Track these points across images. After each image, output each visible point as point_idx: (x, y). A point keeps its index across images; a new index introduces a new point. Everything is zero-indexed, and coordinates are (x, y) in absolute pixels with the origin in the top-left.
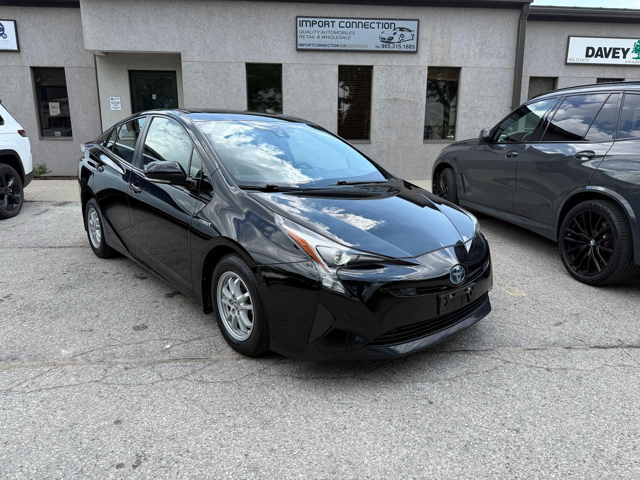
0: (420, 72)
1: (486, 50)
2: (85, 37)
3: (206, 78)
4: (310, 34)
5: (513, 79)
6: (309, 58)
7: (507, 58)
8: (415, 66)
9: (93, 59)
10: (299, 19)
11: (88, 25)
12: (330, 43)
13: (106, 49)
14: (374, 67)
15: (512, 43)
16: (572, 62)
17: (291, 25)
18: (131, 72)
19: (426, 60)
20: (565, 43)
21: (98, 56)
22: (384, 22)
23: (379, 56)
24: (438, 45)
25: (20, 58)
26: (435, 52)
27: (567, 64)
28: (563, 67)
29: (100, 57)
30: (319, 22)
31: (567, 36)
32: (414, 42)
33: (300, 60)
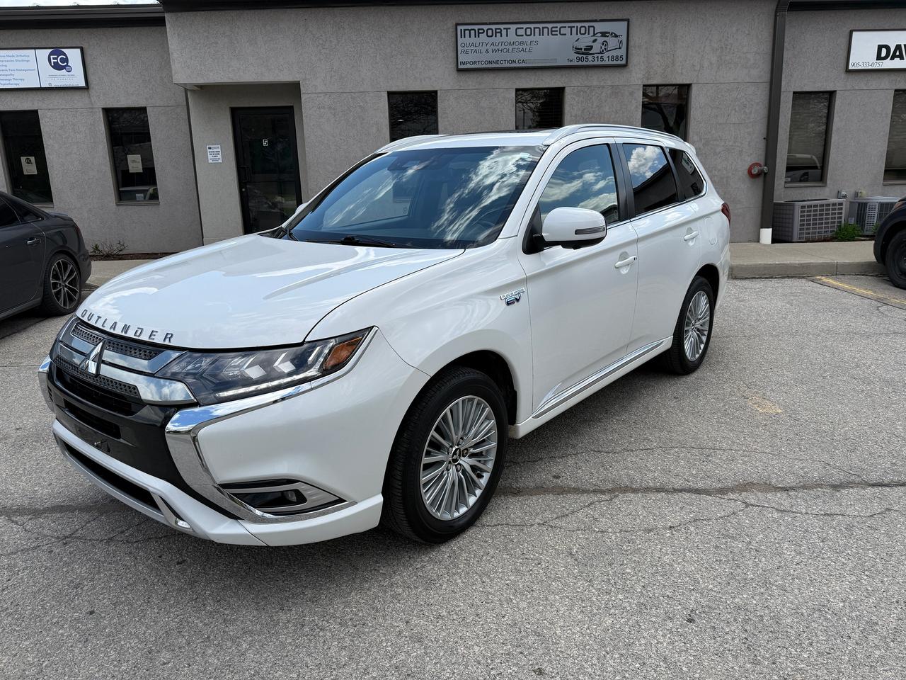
0: (631, 94)
1: (728, 58)
2: (173, 67)
3: (334, 115)
4: (475, 48)
5: (768, 98)
6: (475, 81)
7: (757, 68)
8: (626, 85)
9: (184, 94)
10: (459, 28)
11: (178, 50)
12: (503, 58)
13: (201, 81)
14: (566, 88)
15: (766, 47)
16: (856, 68)
17: (448, 37)
18: (234, 111)
19: (641, 76)
20: (845, 40)
21: (190, 90)
22: (579, 25)
23: (573, 73)
24: (657, 54)
25: (90, 97)
26: (653, 65)
27: (848, 71)
28: (843, 75)
29: (193, 91)
30: (488, 29)
31: (849, 30)
32: (623, 52)
33: (461, 84)
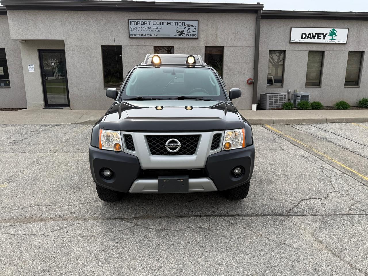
0: (200, 50)
1: (238, 36)
2: (11, 33)
3: (79, 54)
4: (136, 29)
5: (254, 53)
6: (137, 42)
7: (250, 41)
8: (198, 46)
10: (130, 21)
11: (12, 26)
12: (148, 33)
14: (174, 47)
15: (253, 33)
16: (293, 42)
17: (125, 24)
19: (203, 43)
20: (289, 31)
22: (179, 21)
23: (176, 41)
24: (210, 34)
26: (209, 38)
27: (290, 43)
30: (141, 22)
31: (290, 27)
32: (196, 33)
33: (131, 43)
